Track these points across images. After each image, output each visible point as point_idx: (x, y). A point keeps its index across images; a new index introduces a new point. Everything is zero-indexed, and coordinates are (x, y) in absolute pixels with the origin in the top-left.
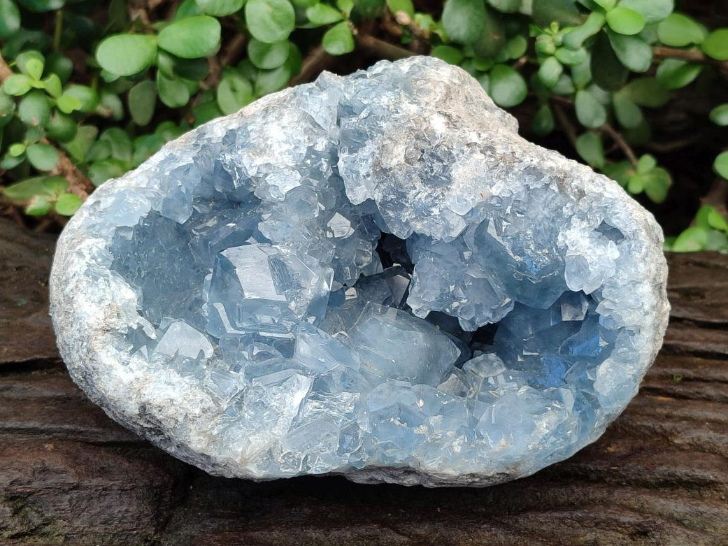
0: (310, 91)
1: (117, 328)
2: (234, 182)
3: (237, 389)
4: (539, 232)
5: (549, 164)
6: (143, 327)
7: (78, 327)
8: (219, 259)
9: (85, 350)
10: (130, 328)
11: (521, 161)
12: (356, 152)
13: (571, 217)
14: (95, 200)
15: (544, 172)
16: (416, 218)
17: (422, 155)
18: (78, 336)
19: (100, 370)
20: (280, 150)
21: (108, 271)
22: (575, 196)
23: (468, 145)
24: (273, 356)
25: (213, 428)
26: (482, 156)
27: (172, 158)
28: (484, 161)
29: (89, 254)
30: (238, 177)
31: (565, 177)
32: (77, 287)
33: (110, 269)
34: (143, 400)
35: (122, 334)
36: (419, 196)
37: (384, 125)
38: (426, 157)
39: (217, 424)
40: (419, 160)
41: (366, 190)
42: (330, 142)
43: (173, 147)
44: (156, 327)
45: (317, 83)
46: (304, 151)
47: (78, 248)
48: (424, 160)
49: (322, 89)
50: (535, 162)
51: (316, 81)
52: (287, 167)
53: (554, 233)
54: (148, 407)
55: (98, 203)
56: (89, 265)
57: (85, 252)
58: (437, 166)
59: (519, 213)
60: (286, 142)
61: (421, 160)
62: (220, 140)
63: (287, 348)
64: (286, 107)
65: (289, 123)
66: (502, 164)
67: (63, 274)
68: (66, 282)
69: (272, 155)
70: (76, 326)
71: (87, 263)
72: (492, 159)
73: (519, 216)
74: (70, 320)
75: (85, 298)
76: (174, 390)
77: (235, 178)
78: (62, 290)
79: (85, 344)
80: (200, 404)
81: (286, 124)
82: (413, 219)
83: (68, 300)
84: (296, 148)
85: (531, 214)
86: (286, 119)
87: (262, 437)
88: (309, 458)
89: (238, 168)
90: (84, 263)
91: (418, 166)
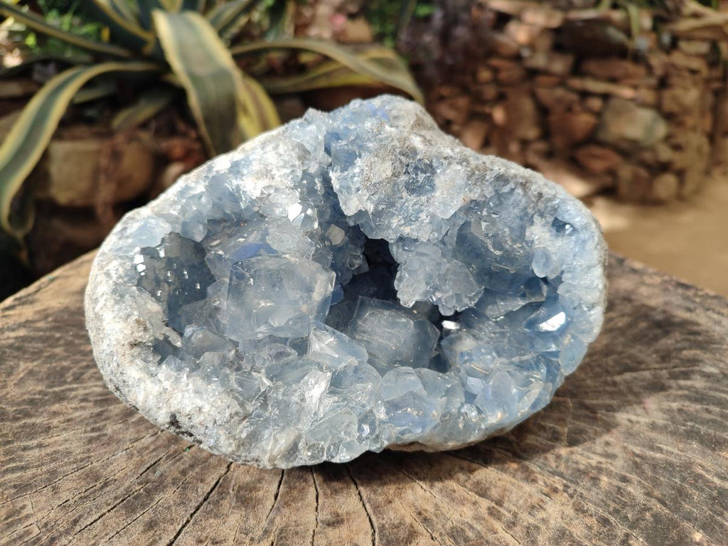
0: (301, 125)
1: (144, 341)
2: (241, 203)
3: (260, 391)
4: (513, 229)
5: (513, 172)
6: (169, 337)
7: (108, 343)
8: (234, 271)
9: (115, 364)
10: (156, 339)
11: (492, 170)
12: (347, 170)
13: (533, 215)
14: (123, 227)
15: (510, 179)
16: (405, 223)
17: (407, 169)
18: (108, 351)
19: (130, 383)
20: (280, 173)
21: (135, 288)
22: (535, 197)
23: (445, 158)
24: (289, 354)
25: (241, 432)
26: (459, 167)
27: (187, 188)
28: (462, 171)
29: (116, 274)
30: (244, 199)
31: (526, 182)
32: (105, 305)
33: (137, 285)
34: (173, 410)
35: (149, 347)
36: (406, 204)
37: (370, 145)
38: (410, 170)
39: (244, 427)
40: (405, 173)
41: (358, 202)
42: (320, 166)
43: (187, 179)
44: (181, 335)
45: (305, 119)
46: (299, 173)
47: (106, 269)
48: (409, 173)
49: (309, 123)
50: (502, 170)
51: (304, 118)
52: (287, 187)
53: (522, 229)
54: (178, 416)
56: (116, 284)
57: (113, 273)
58: (421, 177)
59: (493, 213)
60: (284, 167)
61: (407, 172)
62: (227, 171)
63: (301, 346)
64: (281, 139)
65: (286, 151)
66: (477, 172)
67: (94, 293)
68: (96, 301)
69: (273, 178)
70: (106, 341)
71: (114, 282)
72: (469, 169)
73: (494, 216)
74: (101, 336)
75: (113, 315)
76: (201, 399)
77: (242, 200)
78: (94, 308)
79: (115, 358)
80: (227, 410)
81: (282, 153)
82: (402, 225)
83: (98, 317)
84: (293, 171)
85: (504, 214)
86: (282, 149)
87: (288, 434)
88: (332, 447)
89: (244, 192)
90: (111, 282)
91: (404, 178)
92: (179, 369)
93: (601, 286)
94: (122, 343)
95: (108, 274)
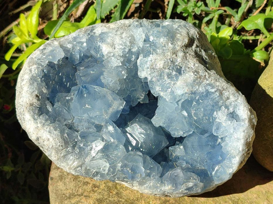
1: (36, 104)
2: (98, 55)
3: (75, 140)
4: (206, 110)
6: (47, 105)
9: (22, 110)
10: (41, 105)
11: (207, 80)
12: (145, 58)
13: (221, 106)
14: (44, 48)
15: (215, 86)
17: (169, 67)
18: (21, 104)
20: (118, 47)
22: (225, 98)
23: (189, 68)
25: (62, 154)
26: (192, 74)
28: (193, 76)
29: (34, 71)
31: (223, 90)
32: (26, 84)
33: (41, 79)
34: (38, 136)
35: (37, 107)
36: (165, 82)
37: (158, 51)
38: (171, 68)
40: (168, 69)
41: (146, 73)
42: (138, 48)
44: (53, 105)
45: (140, 23)
46: (127, 50)
47: (31, 68)
50: (212, 82)
52: (119, 55)
53: (212, 111)
55: (45, 49)
58: (174, 73)
60: (121, 45)
61: (169, 69)
62: (98, 35)
63: (99, 128)
65: (125, 37)
66: (199, 79)
67: (23, 77)
68: (23, 80)
69: (115, 49)
70: (22, 99)
71: (32, 75)
72: (196, 77)
73: (201, 101)
74: (21, 96)
75: (27, 90)
76: (50, 136)
77: (99, 53)
78: (21, 83)
79: (23, 108)
80: (59, 143)
81: (123, 37)
82: (160, 91)
83: (21, 88)
84: (125, 48)
85: (206, 102)
86: (124, 35)
87: (80, 161)
88: (96, 173)
89: (101, 49)
90: (31, 75)
91: (167, 71)
92: (46, 120)
93: (241, 149)
94: (28, 102)
95: (31, 70)
